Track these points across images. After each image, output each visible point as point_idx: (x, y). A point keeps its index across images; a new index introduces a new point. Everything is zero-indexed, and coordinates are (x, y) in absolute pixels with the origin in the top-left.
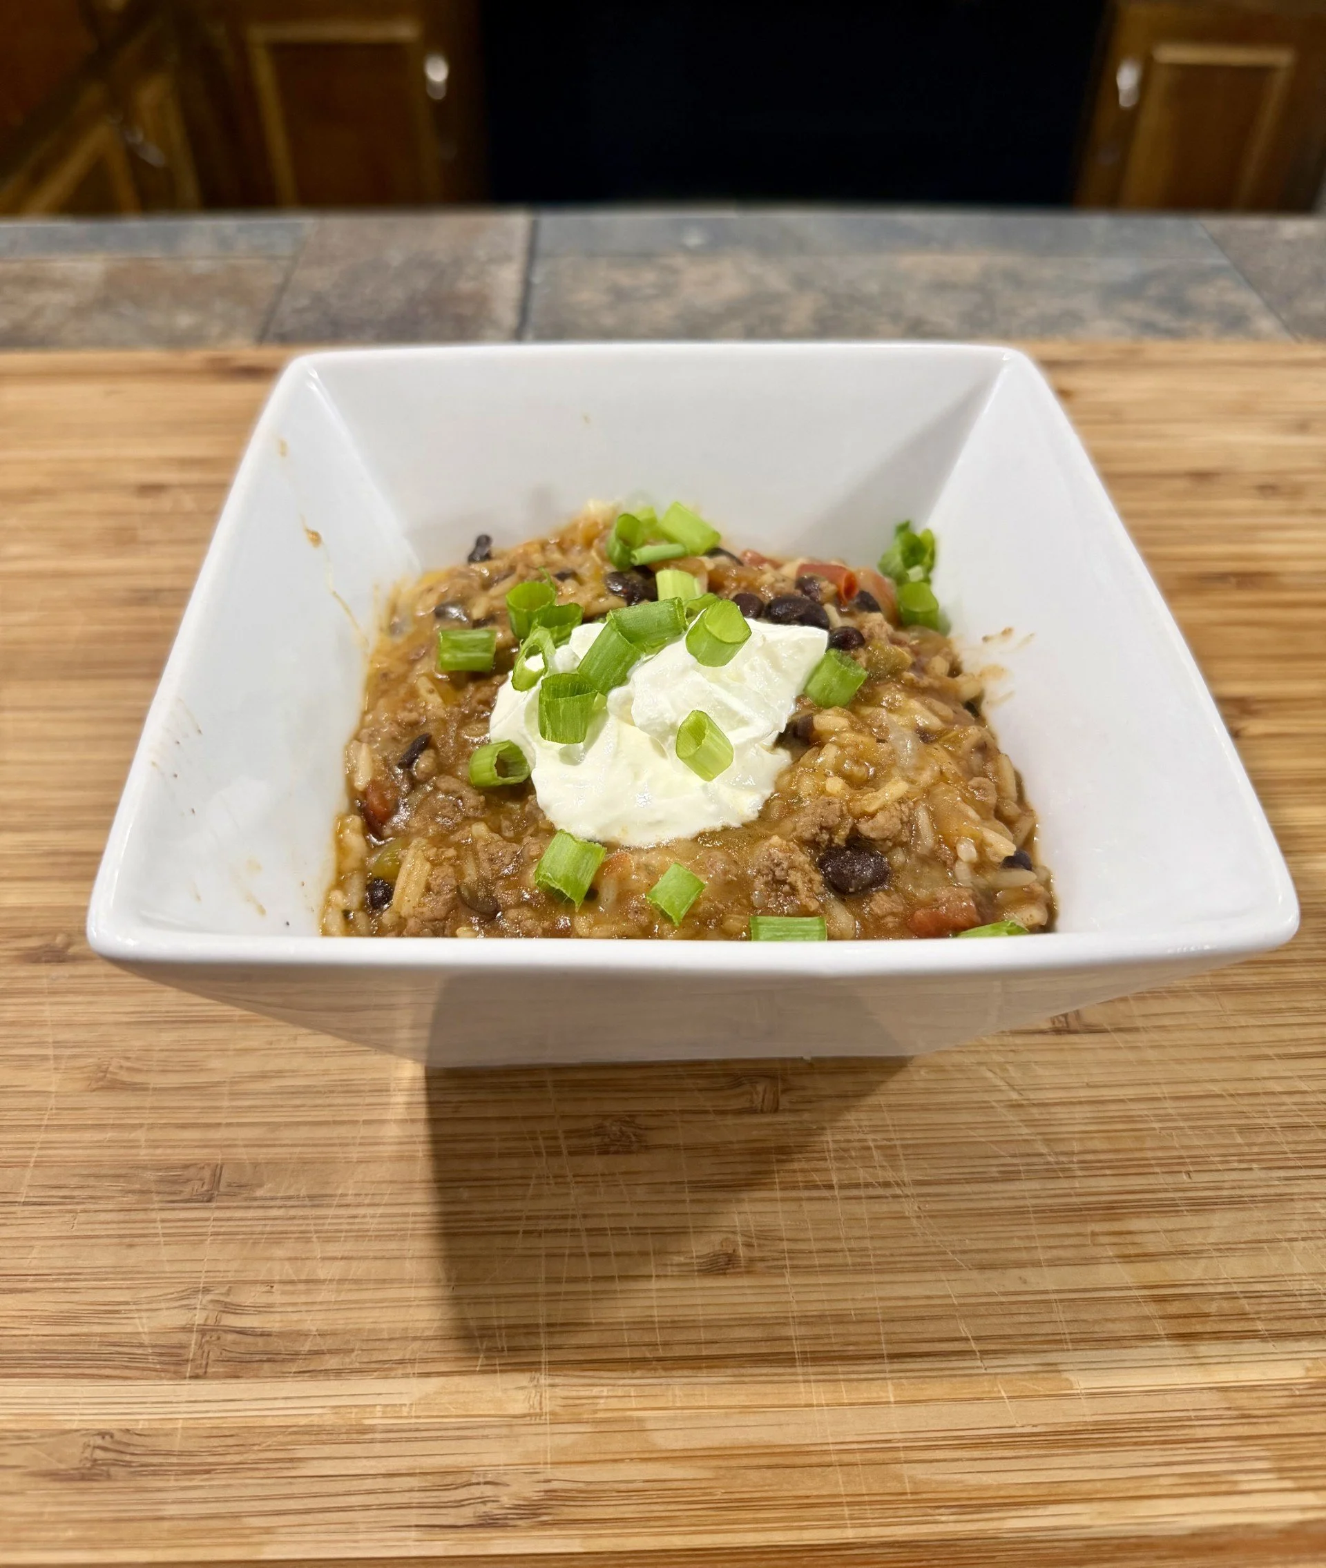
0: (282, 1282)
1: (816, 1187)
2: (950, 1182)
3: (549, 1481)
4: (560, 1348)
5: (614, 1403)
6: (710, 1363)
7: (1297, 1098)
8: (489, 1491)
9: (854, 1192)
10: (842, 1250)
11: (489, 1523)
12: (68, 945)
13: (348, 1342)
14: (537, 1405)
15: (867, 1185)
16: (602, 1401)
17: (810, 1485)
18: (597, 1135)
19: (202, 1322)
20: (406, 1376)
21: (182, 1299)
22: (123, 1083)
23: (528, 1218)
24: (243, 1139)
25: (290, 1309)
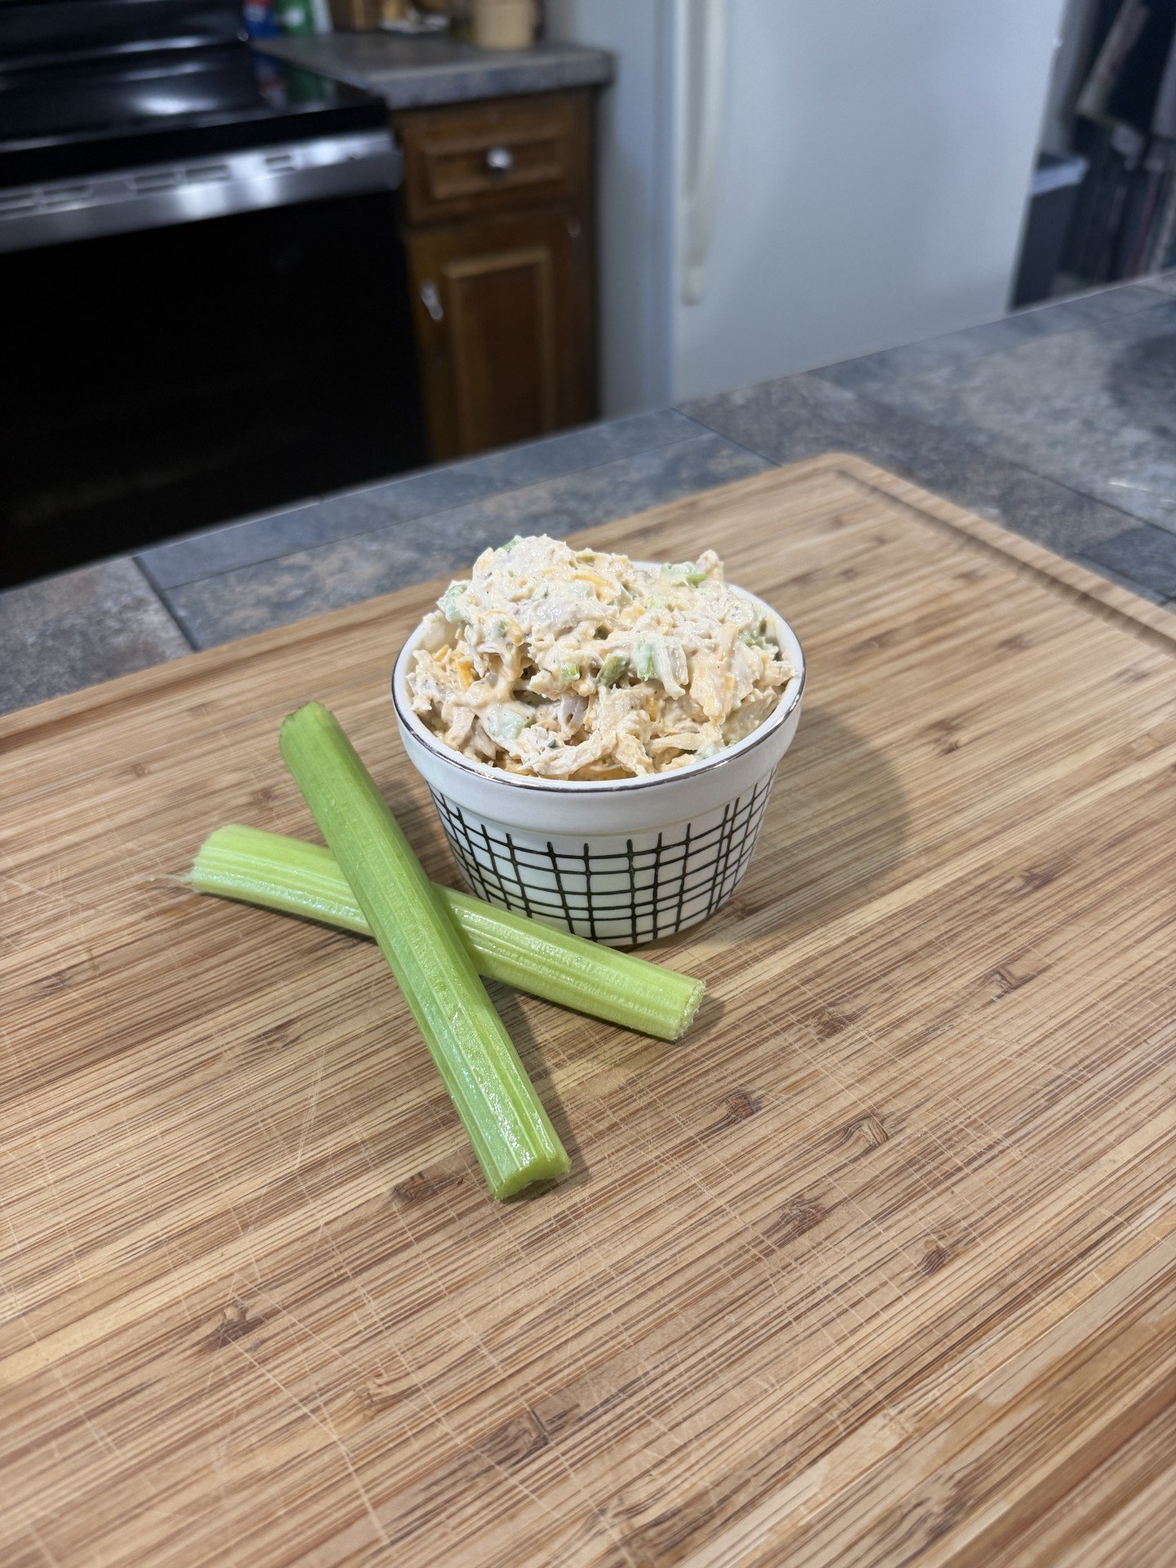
0: (656, 1466)
1: (952, 1174)
2: (1025, 1123)
3: (951, 1477)
4: (884, 1383)
5: (949, 1396)
6: (983, 1329)
7: (1164, 964)
8: (920, 1511)
9: (976, 1164)
10: (999, 1206)
11: (938, 1533)
12: (244, 1312)
13: (740, 1477)
14: (902, 1432)
15: (980, 1154)
16: (939, 1401)
17: (1102, 1369)
18: (788, 1223)
19: (620, 1536)
20: (800, 1473)
21: (590, 1529)
22: (394, 1396)
23: (790, 1308)
24: (533, 1381)
25: (678, 1482)
